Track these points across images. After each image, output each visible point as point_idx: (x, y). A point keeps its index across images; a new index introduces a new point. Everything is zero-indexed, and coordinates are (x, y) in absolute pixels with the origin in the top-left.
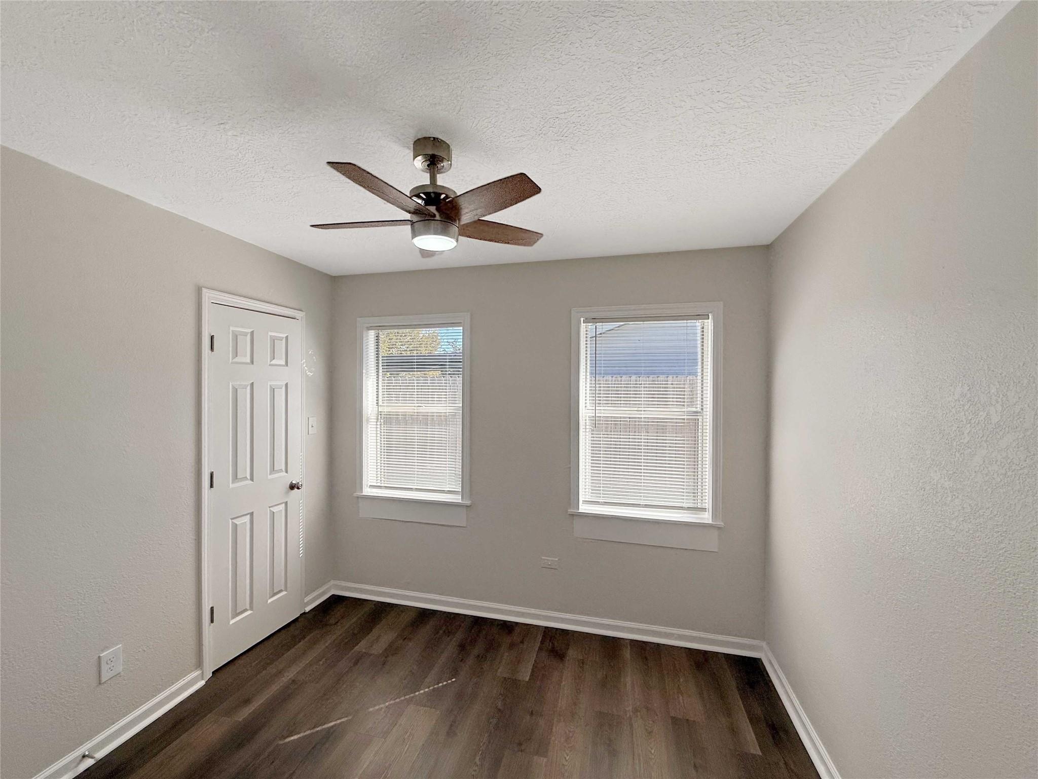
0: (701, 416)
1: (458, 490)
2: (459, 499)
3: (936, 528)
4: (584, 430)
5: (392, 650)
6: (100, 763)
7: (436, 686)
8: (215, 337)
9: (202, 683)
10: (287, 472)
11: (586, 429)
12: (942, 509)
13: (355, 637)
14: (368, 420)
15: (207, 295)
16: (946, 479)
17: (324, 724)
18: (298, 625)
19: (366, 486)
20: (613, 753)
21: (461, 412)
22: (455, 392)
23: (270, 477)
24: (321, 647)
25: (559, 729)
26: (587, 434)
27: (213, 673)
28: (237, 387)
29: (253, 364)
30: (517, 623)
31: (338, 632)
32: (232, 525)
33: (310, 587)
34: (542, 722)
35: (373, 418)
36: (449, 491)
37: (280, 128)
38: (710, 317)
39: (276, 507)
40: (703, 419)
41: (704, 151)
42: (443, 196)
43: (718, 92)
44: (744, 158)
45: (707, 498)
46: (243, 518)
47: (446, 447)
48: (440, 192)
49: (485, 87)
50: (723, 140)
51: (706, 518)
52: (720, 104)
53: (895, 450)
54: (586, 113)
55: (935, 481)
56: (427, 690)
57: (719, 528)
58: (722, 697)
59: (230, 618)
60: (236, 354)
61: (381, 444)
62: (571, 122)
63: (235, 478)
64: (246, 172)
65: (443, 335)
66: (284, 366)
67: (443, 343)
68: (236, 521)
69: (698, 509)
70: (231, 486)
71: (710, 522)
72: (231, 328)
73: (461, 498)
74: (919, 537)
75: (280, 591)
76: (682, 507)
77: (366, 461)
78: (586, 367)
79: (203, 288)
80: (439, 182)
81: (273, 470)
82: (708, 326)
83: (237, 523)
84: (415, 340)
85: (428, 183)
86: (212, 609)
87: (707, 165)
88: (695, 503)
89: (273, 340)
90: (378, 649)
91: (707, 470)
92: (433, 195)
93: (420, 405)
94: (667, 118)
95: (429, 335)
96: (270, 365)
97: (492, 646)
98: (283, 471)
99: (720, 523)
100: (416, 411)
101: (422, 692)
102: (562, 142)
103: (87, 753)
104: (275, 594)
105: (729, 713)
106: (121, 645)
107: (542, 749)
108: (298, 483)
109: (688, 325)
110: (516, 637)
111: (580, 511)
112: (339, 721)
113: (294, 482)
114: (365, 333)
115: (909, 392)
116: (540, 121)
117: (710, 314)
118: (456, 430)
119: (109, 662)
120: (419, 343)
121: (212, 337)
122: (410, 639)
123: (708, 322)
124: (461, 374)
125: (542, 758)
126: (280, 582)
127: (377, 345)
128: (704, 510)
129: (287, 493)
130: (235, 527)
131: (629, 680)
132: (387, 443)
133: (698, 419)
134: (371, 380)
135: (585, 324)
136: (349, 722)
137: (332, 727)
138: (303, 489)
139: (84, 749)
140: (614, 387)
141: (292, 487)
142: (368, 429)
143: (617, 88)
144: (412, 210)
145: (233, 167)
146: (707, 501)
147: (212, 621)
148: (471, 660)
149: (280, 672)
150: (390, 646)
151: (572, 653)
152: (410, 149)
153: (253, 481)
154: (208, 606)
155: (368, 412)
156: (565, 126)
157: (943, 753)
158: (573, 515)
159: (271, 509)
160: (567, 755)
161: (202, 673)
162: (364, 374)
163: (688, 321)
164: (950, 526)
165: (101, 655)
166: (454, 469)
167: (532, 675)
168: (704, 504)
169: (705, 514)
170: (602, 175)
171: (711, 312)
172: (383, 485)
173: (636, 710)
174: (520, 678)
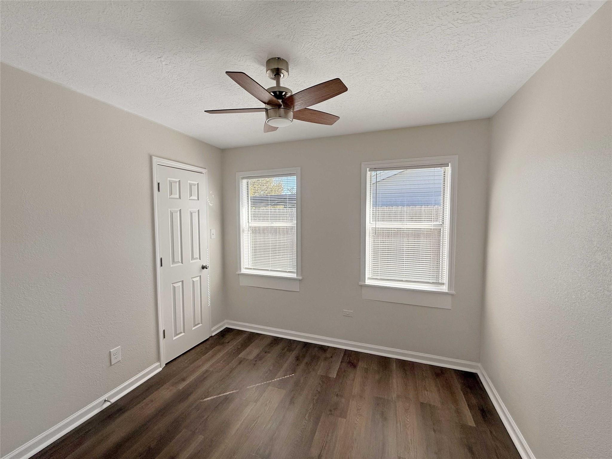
0: (442, 227)
1: (294, 271)
2: (295, 276)
3: (598, 291)
4: (369, 236)
5: (259, 358)
6: (113, 405)
7: (283, 378)
8: (160, 183)
9: (161, 369)
10: (200, 259)
11: (370, 235)
12: (603, 279)
13: (239, 350)
14: (243, 231)
15: (155, 159)
16: (607, 259)
17: (225, 393)
18: (208, 342)
19: (243, 268)
20: (385, 418)
21: (296, 226)
22: (292, 218)
23: (191, 262)
24: (221, 354)
25: (353, 404)
26: (371, 238)
27: (166, 364)
28: (173, 212)
29: (180, 199)
30: (329, 347)
31: (230, 347)
32: (173, 287)
33: (214, 322)
34: (343, 400)
35: (246, 229)
36: (289, 271)
37: (190, 58)
38: (449, 165)
39: (195, 278)
40: (443, 229)
41: (448, 55)
42: (284, 93)
43: (457, 12)
44: (474, 58)
45: (445, 277)
46: (178, 283)
47: (287, 249)
48: (282, 91)
49: (308, 22)
50: (461, 46)
51: (444, 289)
52: (459, 21)
53: (572, 243)
54: (371, 34)
55: (599, 261)
56: (278, 379)
57: (452, 295)
58: (452, 393)
59: (173, 336)
60: (171, 194)
61: (251, 246)
62: (362, 41)
63: (174, 262)
64: (173, 87)
65: (284, 184)
66: (197, 200)
67: (285, 190)
68: (175, 285)
69: (439, 284)
70: (171, 266)
71: (447, 291)
72: (168, 179)
73: (296, 275)
74: (586, 297)
75: (199, 324)
76: (429, 282)
77: (242, 254)
78: (370, 198)
79: (153, 157)
80: (282, 85)
81: (193, 258)
82: (448, 171)
83: (175, 286)
84: (269, 188)
85: (275, 86)
86: (164, 331)
87: (449, 64)
88: (437, 280)
89: (191, 185)
90: (251, 357)
91: (445, 260)
92: (278, 93)
93: (272, 222)
94: (423, 34)
95: (277, 185)
96: (189, 200)
97: (315, 359)
98: (198, 259)
99: (453, 292)
100: (270, 226)
101: (276, 380)
102: (356, 55)
103: (107, 399)
104: (196, 325)
105: (455, 402)
106: (120, 347)
107: (343, 415)
108: (206, 265)
109: (435, 170)
110: (328, 355)
111: (366, 284)
112: (232, 392)
113: (204, 265)
114: (240, 180)
115: (583, 205)
116: (342, 42)
117: (449, 164)
118: (293, 237)
119: (115, 354)
120: (271, 190)
121: (159, 184)
122: (269, 352)
123: (448, 169)
124: (295, 207)
125: (343, 419)
126: (198, 319)
127: (247, 188)
128: (443, 284)
129: (201, 271)
130: (174, 287)
131: (394, 381)
132: (254, 247)
133: (440, 229)
134: (245, 208)
135: (370, 172)
136: (237, 393)
137: (228, 395)
138: (209, 269)
139: (105, 397)
140: (388, 212)
141: (203, 267)
142: (243, 236)
143: (390, 16)
144: (266, 101)
145: (167, 84)
146: (445, 279)
147: (164, 337)
148: (302, 366)
149: (200, 366)
150: (258, 355)
151: (361, 365)
152: (264, 66)
153: (182, 264)
154: (162, 328)
155: (243, 226)
156: (358, 44)
157: (595, 428)
158: (362, 286)
159: (192, 279)
160: (358, 419)
161: (160, 364)
162: (240, 205)
163: (435, 168)
164: (607, 289)
165: (111, 351)
166: (292, 262)
167: (337, 374)
168: (443, 281)
169: (443, 287)
170: (381, 75)
171: (450, 162)
172: (252, 268)
173: (398, 396)
174: (330, 376)
